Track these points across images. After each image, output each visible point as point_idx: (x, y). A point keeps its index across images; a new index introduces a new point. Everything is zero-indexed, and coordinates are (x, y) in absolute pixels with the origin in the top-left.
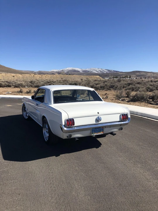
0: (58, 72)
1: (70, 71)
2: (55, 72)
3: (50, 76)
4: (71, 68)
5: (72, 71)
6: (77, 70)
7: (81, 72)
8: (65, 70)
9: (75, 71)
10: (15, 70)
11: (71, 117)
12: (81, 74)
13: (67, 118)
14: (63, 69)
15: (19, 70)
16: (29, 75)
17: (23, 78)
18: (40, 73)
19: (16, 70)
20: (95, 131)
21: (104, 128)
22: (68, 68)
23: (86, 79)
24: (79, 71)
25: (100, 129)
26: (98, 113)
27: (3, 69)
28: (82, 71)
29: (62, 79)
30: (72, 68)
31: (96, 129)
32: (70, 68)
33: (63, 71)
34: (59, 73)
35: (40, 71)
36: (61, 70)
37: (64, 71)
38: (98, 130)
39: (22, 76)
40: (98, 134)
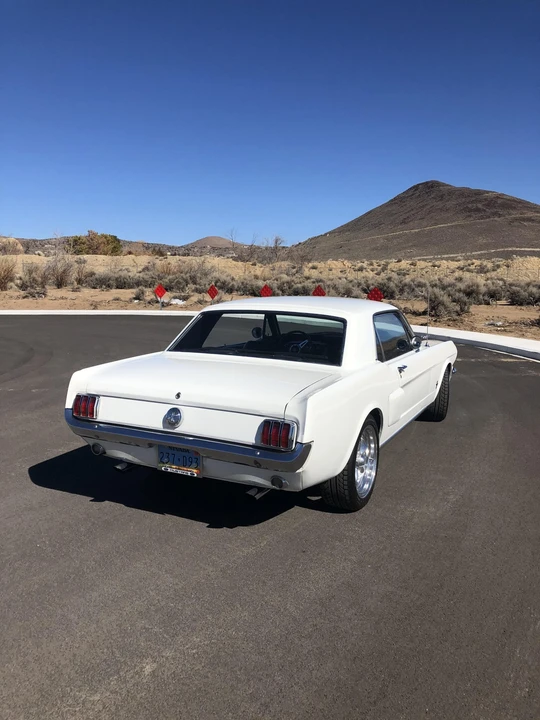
20: (171, 457)
25: (187, 455)
26: (178, 396)
31: (173, 452)
38: (180, 455)
40: (179, 472)
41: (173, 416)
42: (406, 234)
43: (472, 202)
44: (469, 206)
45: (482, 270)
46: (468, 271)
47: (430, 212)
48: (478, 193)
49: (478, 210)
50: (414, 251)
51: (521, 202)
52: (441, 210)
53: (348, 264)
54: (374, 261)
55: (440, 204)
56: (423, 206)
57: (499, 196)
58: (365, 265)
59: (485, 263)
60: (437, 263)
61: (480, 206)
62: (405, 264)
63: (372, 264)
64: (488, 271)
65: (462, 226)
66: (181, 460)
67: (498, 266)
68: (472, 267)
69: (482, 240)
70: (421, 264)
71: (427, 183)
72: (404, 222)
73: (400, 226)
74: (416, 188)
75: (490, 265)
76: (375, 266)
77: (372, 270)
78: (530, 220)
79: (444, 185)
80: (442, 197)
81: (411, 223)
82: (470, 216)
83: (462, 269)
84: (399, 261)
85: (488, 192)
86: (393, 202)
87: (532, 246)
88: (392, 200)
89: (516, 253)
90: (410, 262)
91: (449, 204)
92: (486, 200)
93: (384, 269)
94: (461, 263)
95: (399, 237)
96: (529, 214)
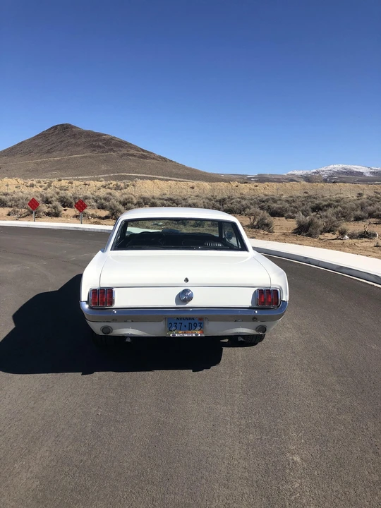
0: (306, 177)
1: (338, 173)
2: (298, 176)
3: (275, 187)
4: (341, 166)
5: (343, 173)
6: (355, 170)
7: (368, 175)
8: (323, 171)
9: (350, 173)
10: (205, 173)
11: (106, 284)
12: (367, 181)
13: (97, 287)
14: (320, 169)
15: (213, 174)
16: (226, 184)
17: (213, 190)
18: (262, 179)
19: (207, 173)
20: (178, 325)
21: (206, 322)
22: (332, 166)
23: (372, 194)
24: (362, 173)
25: (192, 322)
26: (187, 280)
27: (180, 172)
28: (371, 173)
29: (306, 193)
30: (344, 166)
31: (180, 322)
32: (338, 167)
33: (318, 172)
34: (308, 179)
35: (261, 175)
36: (315, 171)
37: (321, 173)
38: (186, 323)
39: (211, 186)
40: (186, 335)
41: (185, 296)
42: (50, 161)
43: (96, 141)
44: (94, 143)
45: (118, 188)
46: (109, 188)
47: (66, 147)
48: (99, 135)
49: (99, 147)
50: (58, 173)
51: (126, 143)
52: (75, 144)
53: (21, 181)
54: (41, 180)
55: (73, 141)
56: (62, 142)
57: (112, 139)
58: (34, 182)
59: (119, 183)
60: (87, 182)
61: (100, 144)
62: (64, 183)
63: (40, 182)
64: (122, 189)
65: (90, 157)
66: (188, 326)
67: (128, 186)
68: (111, 186)
69: (104, 167)
70: (76, 183)
71: (63, 125)
72: (48, 152)
73: (46, 155)
74: (55, 128)
75: (122, 185)
76: (42, 183)
77: (41, 187)
78: (132, 155)
79: (75, 127)
80: (74, 135)
81: (54, 153)
82: (95, 150)
83: (105, 187)
84: (60, 180)
85: (105, 135)
86: (38, 137)
87: (136, 173)
88: (37, 135)
89: (137, 177)
90: (68, 181)
91: (79, 141)
92: (104, 140)
93: (49, 186)
94: (104, 183)
95: (45, 162)
96: (132, 152)
